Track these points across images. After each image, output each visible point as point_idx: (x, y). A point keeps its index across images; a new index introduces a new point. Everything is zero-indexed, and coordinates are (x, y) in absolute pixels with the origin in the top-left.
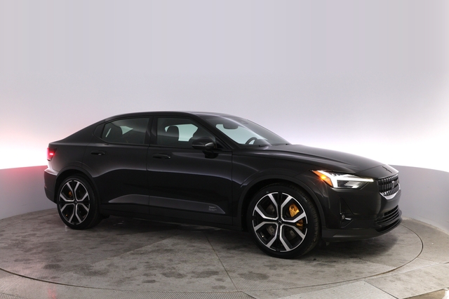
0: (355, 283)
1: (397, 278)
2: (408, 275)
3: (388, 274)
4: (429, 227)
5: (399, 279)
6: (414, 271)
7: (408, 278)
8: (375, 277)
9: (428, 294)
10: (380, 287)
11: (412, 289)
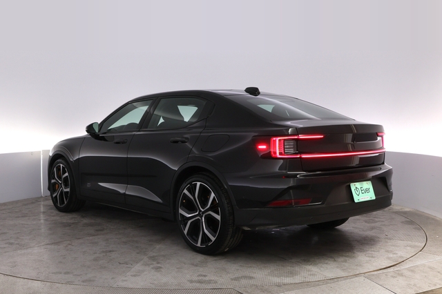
0: (353, 279)
1: (399, 274)
2: (412, 270)
3: (389, 270)
4: (433, 219)
5: (402, 275)
6: (417, 266)
7: (410, 273)
8: (376, 273)
9: (432, 291)
10: (381, 283)
11: (415, 285)
